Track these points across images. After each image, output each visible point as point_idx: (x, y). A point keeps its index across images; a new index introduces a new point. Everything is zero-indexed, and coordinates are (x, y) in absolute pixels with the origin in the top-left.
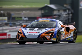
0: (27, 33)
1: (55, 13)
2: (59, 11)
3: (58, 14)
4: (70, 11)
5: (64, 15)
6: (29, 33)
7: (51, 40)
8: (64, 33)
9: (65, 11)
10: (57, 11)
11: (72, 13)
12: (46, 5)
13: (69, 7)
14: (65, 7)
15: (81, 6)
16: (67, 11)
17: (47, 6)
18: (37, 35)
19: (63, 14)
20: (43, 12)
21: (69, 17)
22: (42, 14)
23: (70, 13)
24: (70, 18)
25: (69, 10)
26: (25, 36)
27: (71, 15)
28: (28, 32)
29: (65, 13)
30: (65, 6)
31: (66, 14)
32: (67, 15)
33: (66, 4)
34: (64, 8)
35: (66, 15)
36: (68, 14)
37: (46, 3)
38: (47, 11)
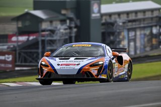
0: (58, 65)
1: (44, 26)
2: (51, 22)
3: (50, 28)
4: (73, 23)
5: (62, 31)
6: (61, 65)
7: (99, 77)
8: (117, 66)
9: (63, 21)
10: (48, 23)
11: (76, 27)
12: (26, 10)
13: (71, 15)
14: (64, 15)
15: (94, 13)
16: (68, 21)
17: (27, 14)
18: (76, 69)
19: (60, 29)
20: (20, 25)
21: (70, 33)
22: (19, 28)
23: (73, 25)
24: (73, 35)
25: (71, 19)
26: (55, 70)
27: (75, 30)
28: (60, 63)
29: (64, 27)
30: (63, 12)
31: (66, 27)
32: (68, 31)
33: (66, 9)
34: (62, 17)
35: (65, 29)
36: (70, 28)
37: (26, 8)
38: (27, 23)
